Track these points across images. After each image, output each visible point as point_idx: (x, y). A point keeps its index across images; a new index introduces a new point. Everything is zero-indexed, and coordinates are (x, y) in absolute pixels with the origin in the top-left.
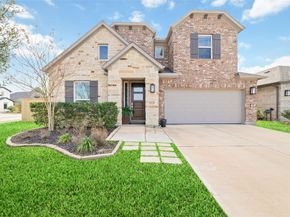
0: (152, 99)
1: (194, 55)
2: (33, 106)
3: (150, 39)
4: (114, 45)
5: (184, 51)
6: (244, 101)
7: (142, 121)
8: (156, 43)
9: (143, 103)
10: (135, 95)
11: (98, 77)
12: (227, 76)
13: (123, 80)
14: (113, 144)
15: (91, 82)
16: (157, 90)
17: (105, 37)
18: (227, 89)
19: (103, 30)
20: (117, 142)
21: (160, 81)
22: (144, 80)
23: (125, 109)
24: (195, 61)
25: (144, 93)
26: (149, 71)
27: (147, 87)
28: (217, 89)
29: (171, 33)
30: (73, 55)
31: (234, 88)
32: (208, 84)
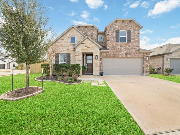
0: (96, 63)
1: (117, 41)
2: (42, 65)
3: (95, 33)
4: (78, 36)
5: (112, 39)
6: (143, 64)
7: (92, 73)
8: (98, 34)
9: (92, 64)
10: (88, 60)
11: (71, 51)
12: (134, 51)
13: (82, 53)
14: (80, 81)
15: (67, 54)
16: (99, 58)
17: (74, 33)
18: (134, 57)
19: (73, 30)
20: (81, 80)
21: (101, 53)
22: (93, 53)
23: (83, 67)
24: (118, 43)
25: (92, 59)
26: (95, 49)
27: (94, 57)
28: (129, 58)
29: (106, 30)
30: (59, 41)
31: (138, 57)
32: (124, 55)
